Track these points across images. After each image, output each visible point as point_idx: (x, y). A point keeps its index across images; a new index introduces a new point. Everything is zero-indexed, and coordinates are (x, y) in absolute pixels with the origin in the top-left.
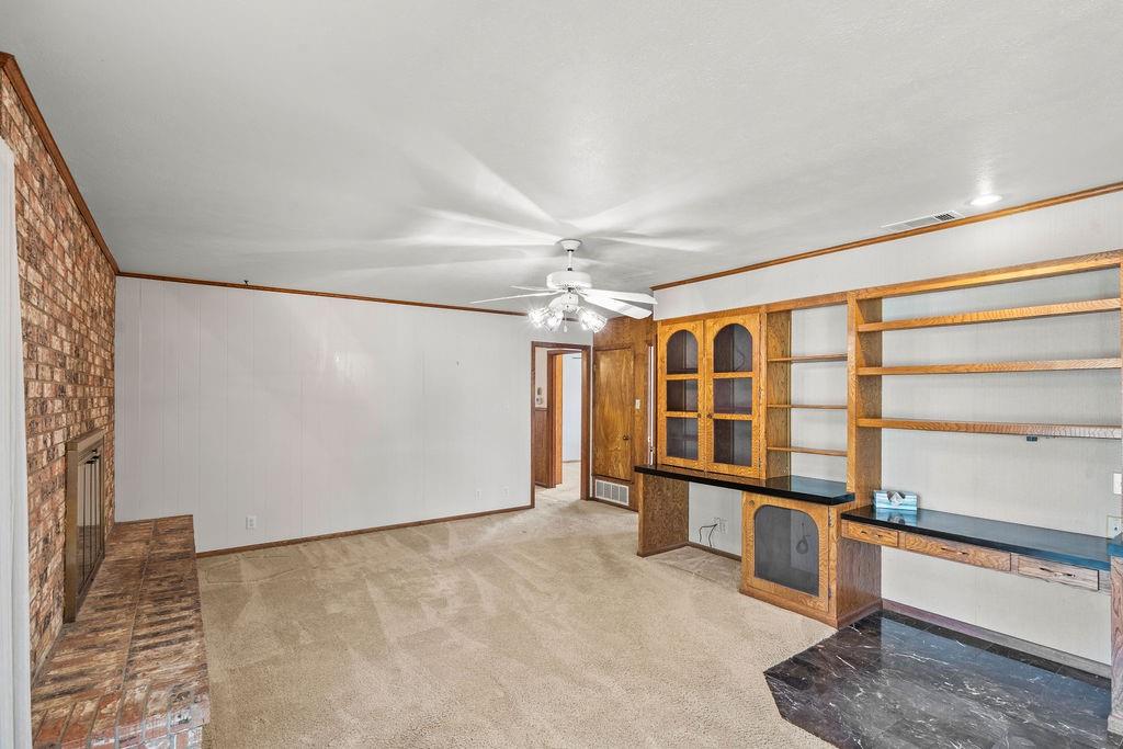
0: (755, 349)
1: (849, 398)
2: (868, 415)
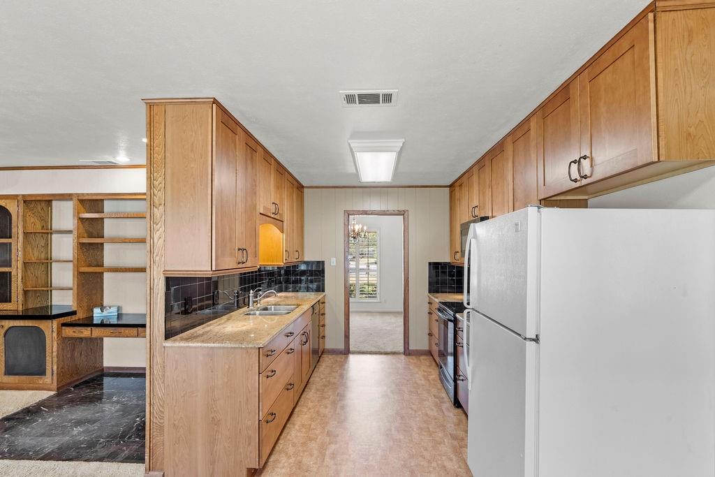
0: (14, 224)
1: (74, 256)
2: (90, 266)
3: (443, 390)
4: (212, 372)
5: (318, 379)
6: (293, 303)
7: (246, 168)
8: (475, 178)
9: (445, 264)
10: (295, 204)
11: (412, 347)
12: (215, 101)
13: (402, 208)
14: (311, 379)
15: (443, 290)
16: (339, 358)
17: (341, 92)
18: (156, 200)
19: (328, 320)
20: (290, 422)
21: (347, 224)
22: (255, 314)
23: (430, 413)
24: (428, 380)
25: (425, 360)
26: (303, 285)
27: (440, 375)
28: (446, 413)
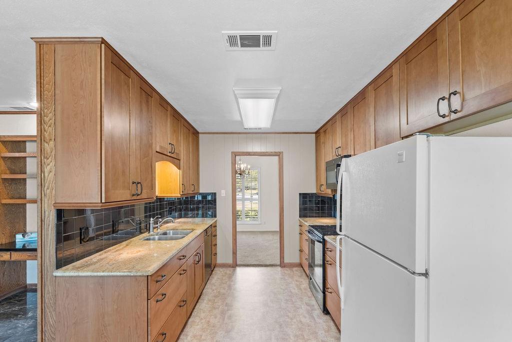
2: (12, 198)
3: (313, 298)
4: (103, 299)
5: (210, 290)
6: (189, 228)
7: (141, 110)
8: (338, 124)
9: (312, 194)
10: (191, 146)
11: (286, 260)
12: (103, 41)
13: (277, 150)
14: (204, 291)
15: (311, 215)
16: (229, 271)
17: (223, 32)
18: (46, 135)
19: (219, 241)
20: (183, 333)
21: (234, 163)
22: (154, 239)
23: (303, 320)
24: (301, 289)
25: (297, 271)
26: (200, 212)
27: (309, 284)
28: (317, 319)
